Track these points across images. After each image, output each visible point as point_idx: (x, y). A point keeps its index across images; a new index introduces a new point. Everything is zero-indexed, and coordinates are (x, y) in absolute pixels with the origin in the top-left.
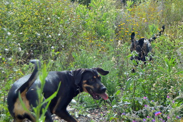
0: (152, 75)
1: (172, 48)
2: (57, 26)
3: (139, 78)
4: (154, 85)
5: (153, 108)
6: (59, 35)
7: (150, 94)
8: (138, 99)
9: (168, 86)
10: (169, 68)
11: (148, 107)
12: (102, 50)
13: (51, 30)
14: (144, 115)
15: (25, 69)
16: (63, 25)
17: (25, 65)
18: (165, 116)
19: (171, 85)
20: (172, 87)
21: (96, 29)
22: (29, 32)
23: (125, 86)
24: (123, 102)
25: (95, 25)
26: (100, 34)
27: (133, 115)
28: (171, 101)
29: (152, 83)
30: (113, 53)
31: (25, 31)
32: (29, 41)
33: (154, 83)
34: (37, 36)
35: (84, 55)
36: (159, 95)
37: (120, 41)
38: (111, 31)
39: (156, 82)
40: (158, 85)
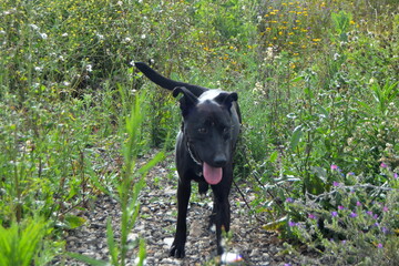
0: (346, 119)
1: (386, 62)
2: (137, 19)
3: (318, 125)
4: (350, 140)
5: (351, 188)
6: (144, 36)
7: (342, 160)
8: (316, 170)
9: (380, 143)
10: (382, 105)
11: (340, 187)
12: (233, 67)
13: (125, 26)
14: (333, 202)
15: (75, 108)
16: (148, 16)
17: (76, 100)
18: (377, 205)
19: (387, 141)
20: (388, 144)
21: (218, 24)
22: (79, 32)
23: (288, 143)
24: (285, 178)
25: (214, 15)
26: (227, 34)
27: (310, 202)
28: (390, 174)
29: (346, 137)
30: (257, 74)
31: (71, 29)
32: (80, 50)
33: (351, 136)
34: (96, 40)
35: (197, 79)
36: (360, 162)
37: (270, 49)
38: (249, 26)
39: (354, 134)
40: (359, 141)
